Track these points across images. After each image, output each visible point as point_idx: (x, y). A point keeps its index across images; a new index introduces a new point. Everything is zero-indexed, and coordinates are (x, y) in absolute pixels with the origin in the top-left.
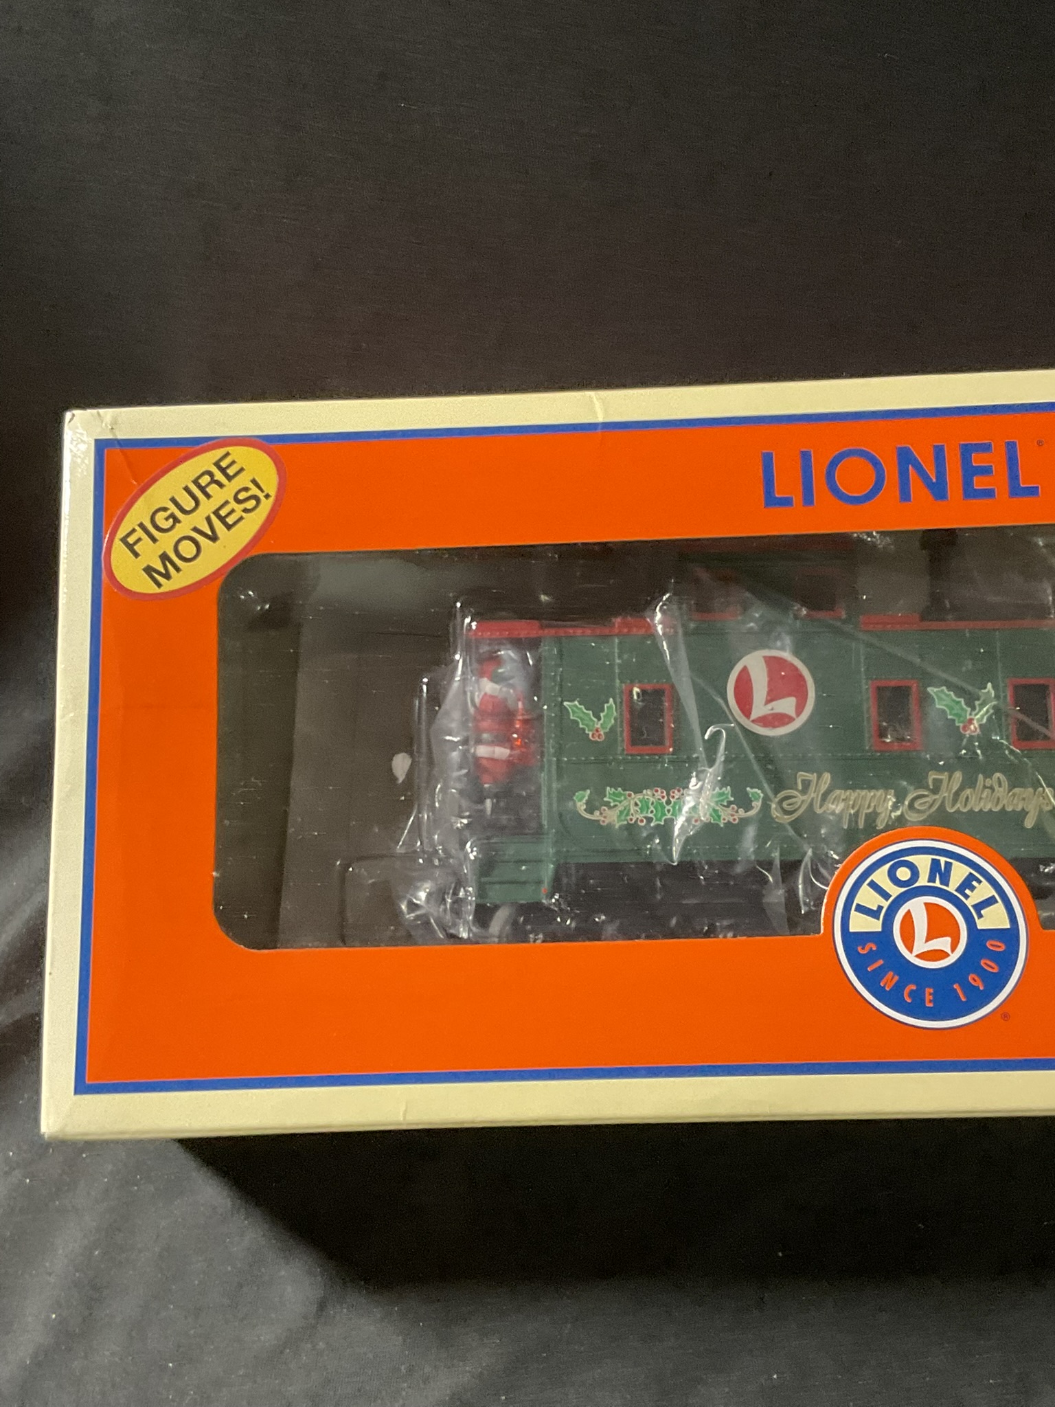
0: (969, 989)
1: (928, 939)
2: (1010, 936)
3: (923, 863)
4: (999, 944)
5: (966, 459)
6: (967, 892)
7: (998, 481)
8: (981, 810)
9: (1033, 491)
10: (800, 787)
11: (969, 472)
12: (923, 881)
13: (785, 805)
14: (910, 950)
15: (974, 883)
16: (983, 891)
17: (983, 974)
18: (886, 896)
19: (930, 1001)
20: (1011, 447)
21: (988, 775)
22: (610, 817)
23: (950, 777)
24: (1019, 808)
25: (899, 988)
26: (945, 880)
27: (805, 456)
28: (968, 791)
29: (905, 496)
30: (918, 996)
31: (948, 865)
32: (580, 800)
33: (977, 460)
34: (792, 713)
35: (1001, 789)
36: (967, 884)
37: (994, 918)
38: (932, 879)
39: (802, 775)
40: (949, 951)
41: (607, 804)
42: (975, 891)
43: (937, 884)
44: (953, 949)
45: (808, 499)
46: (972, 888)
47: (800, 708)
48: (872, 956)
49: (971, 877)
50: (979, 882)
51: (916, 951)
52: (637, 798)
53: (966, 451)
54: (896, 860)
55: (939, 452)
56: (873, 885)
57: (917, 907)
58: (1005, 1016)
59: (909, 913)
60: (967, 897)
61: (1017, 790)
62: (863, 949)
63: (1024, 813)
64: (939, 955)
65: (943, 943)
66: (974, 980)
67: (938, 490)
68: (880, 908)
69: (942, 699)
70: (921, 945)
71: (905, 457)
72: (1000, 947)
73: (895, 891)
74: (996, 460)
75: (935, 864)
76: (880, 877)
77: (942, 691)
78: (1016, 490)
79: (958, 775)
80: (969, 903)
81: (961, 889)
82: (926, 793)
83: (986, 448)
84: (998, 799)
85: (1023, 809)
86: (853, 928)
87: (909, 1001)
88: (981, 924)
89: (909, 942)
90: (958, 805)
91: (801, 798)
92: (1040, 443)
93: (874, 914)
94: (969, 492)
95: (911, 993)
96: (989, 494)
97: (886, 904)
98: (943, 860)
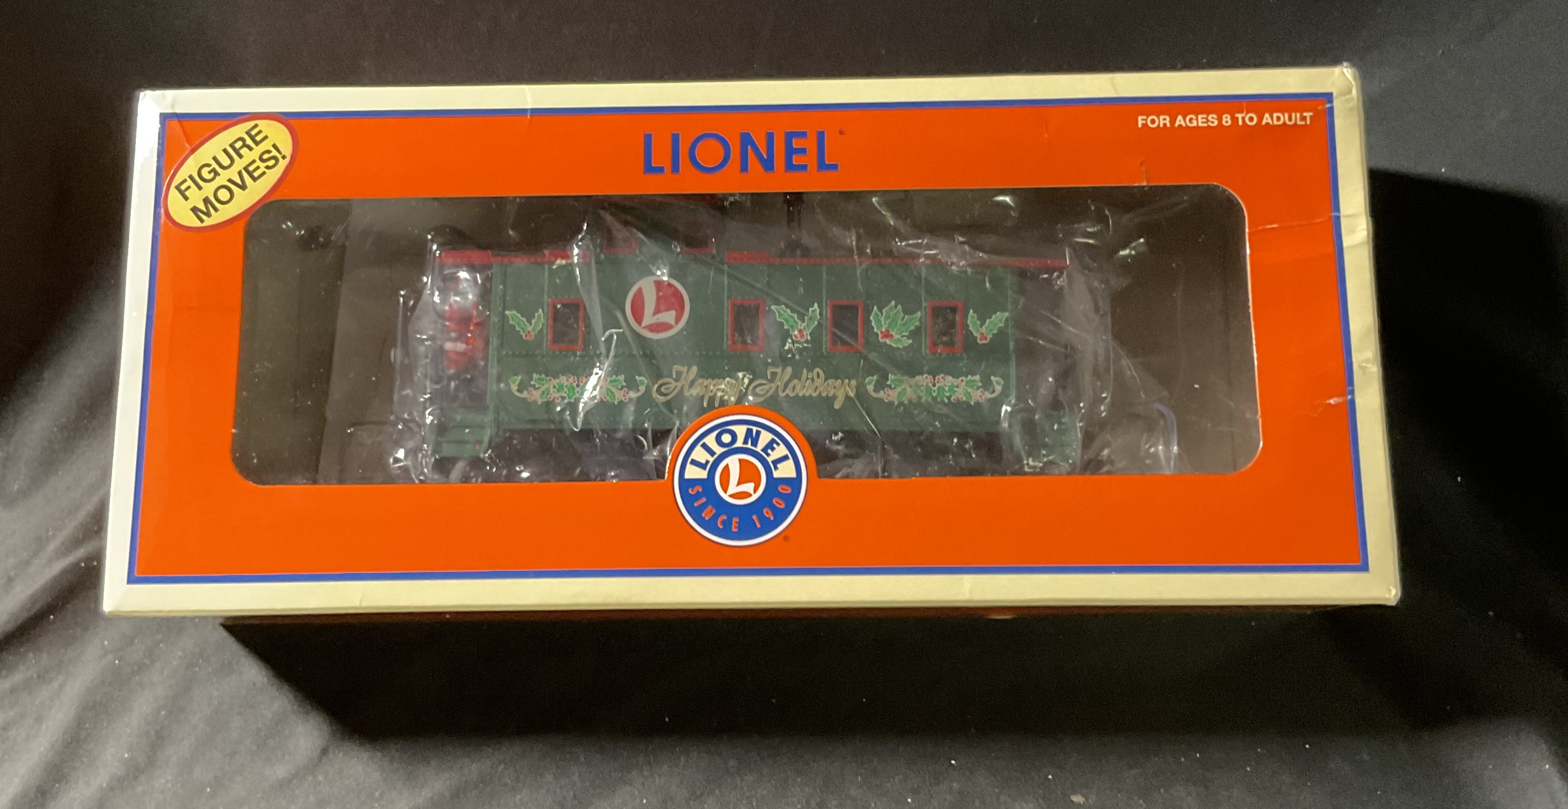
0: (762, 518)
1: (739, 483)
2: (795, 483)
3: (741, 431)
4: (787, 488)
5: (788, 144)
6: (769, 451)
7: (810, 160)
8: (804, 395)
9: (835, 167)
10: (674, 376)
11: (790, 151)
12: (739, 444)
13: (663, 389)
14: (725, 491)
15: (775, 445)
16: (781, 451)
17: (773, 508)
18: (712, 453)
19: (735, 527)
20: (821, 135)
21: (810, 370)
22: (536, 396)
23: (783, 371)
24: (831, 395)
25: (715, 517)
26: (755, 444)
27: (675, 139)
28: (795, 381)
29: (744, 168)
30: (727, 524)
31: (758, 433)
32: (514, 382)
33: (796, 143)
34: (673, 322)
35: (820, 380)
36: (770, 446)
37: (786, 470)
38: (745, 442)
39: (676, 368)
40: (752, 492)
41: (534, 386)
42: (775, 451)
43: (749, 446)
44: (755, 491)
45: (675, 168)
46: (773, 449)
47: (678, 319)
48: (698, 496)
49: (773, 441)
50: (778, 444)
51: (731, 491)
52: (555, 382)
53: (789, 136)
54: (723, 428)
55: (770, 137)
56: (705, 446)
57: (733, 462)
58: (786, 539)
59: (727, 466)
60: (768, 455)
61: (830, 381)
62: (692, 490)
63: (835, 397)
64: (745, 495)
65: (749, 487)
66: (768, 513)
67: (768, 165)
68: (707, 462)
69: (780, 313)
70: (733, 488)
71: (746, 140)
72: (788, 490)
73: (719, 450)
74: (810, 144)
75: (749, 431)
76: (710, 440)
77: (782, 308)
78: (822, 166)
79: (789, 369)
80: (770, 459)
81: (765, 450)
82: (765, 382)
83: (804, 134)
84: (817, 387)
85: (834, 395)
86: (687, 476)
87: (721, 527)
88: (776, 474)
89: (725, 487)
90: (788, 391)
91: (674, 384)
92: (841, 133)
93: (703, 466)
94: (790, 166)
95: (723, 522)
96: (803, 168)
97: (711, 459)
98: (755, 429)
